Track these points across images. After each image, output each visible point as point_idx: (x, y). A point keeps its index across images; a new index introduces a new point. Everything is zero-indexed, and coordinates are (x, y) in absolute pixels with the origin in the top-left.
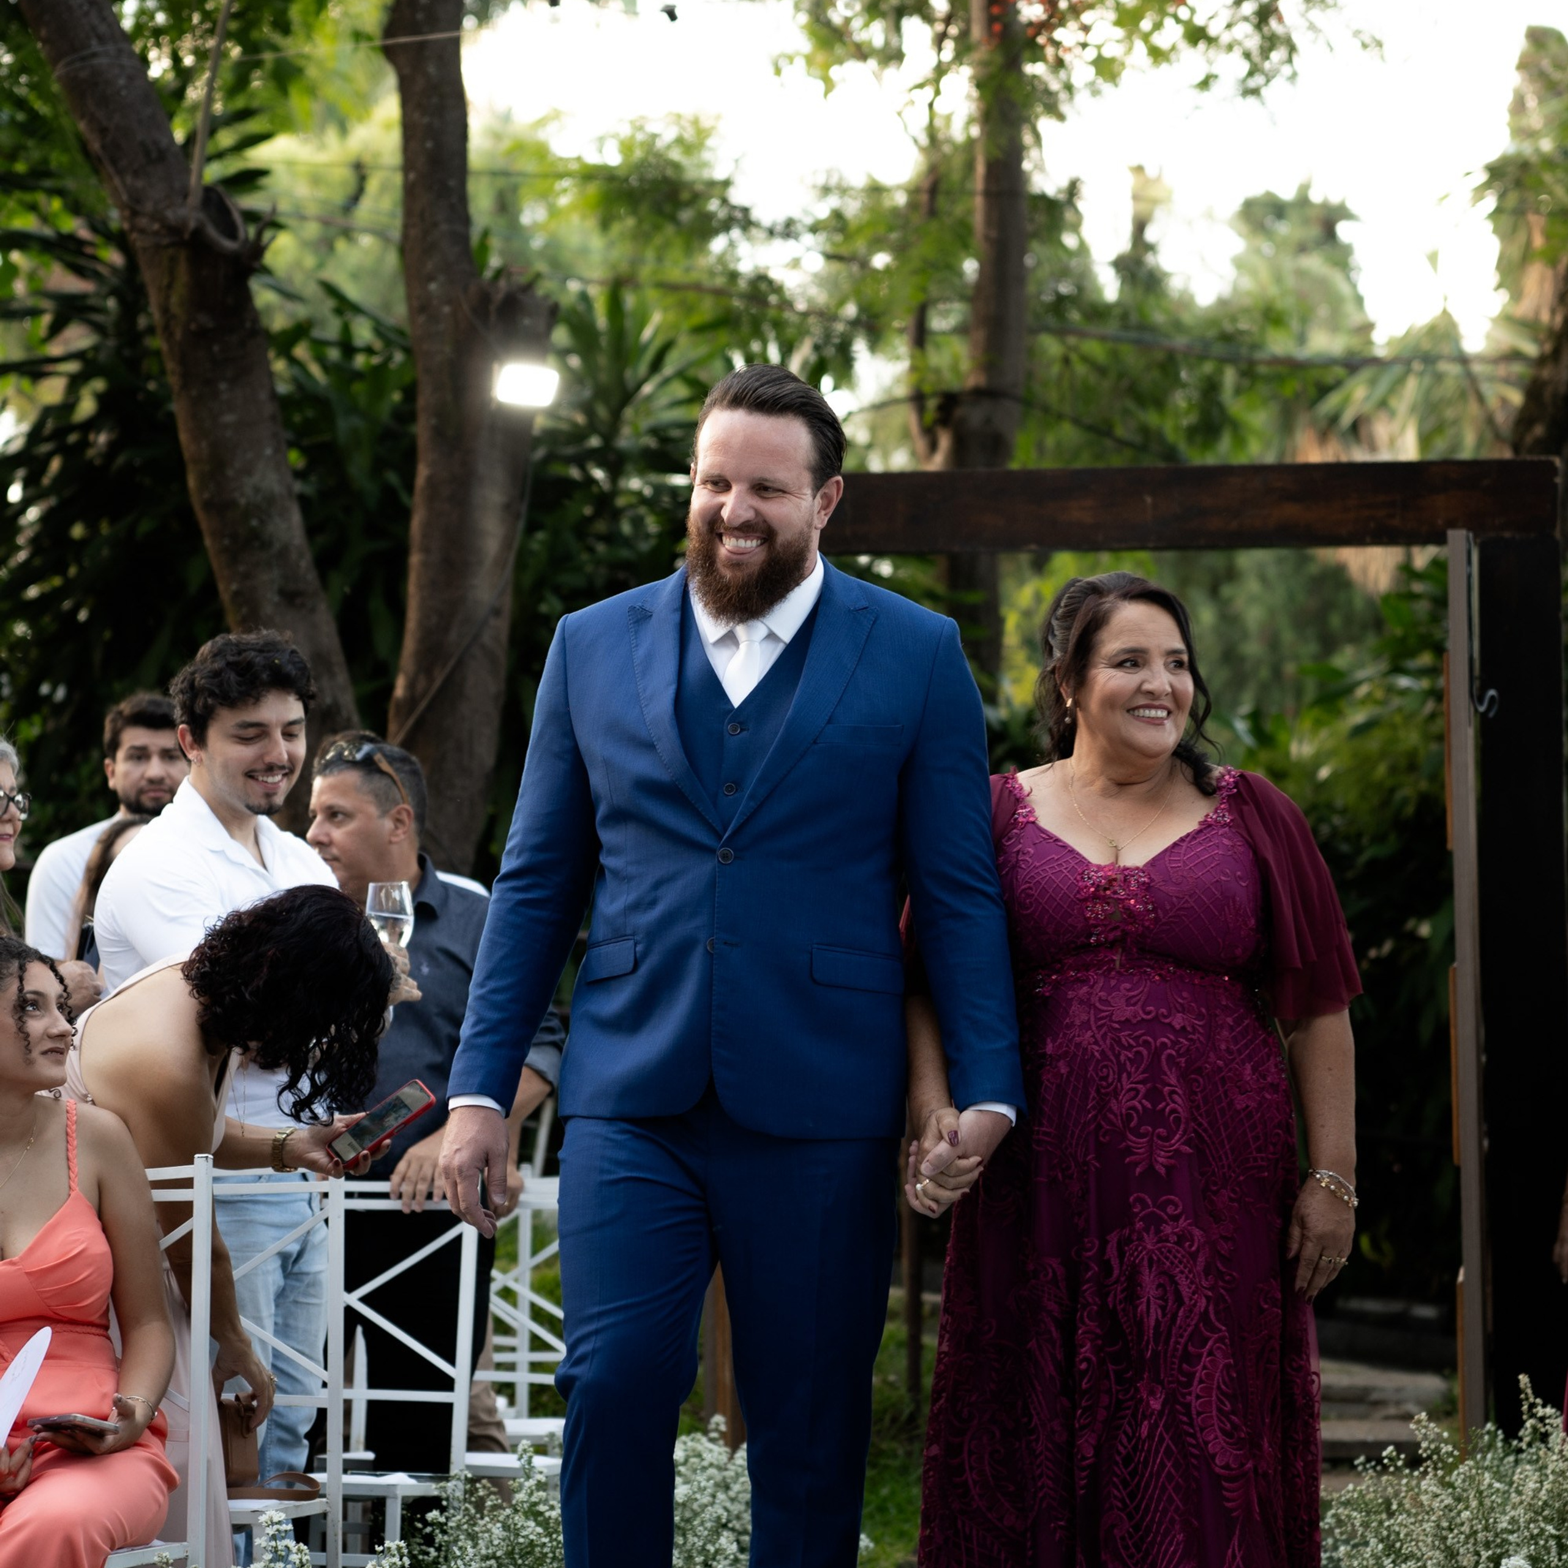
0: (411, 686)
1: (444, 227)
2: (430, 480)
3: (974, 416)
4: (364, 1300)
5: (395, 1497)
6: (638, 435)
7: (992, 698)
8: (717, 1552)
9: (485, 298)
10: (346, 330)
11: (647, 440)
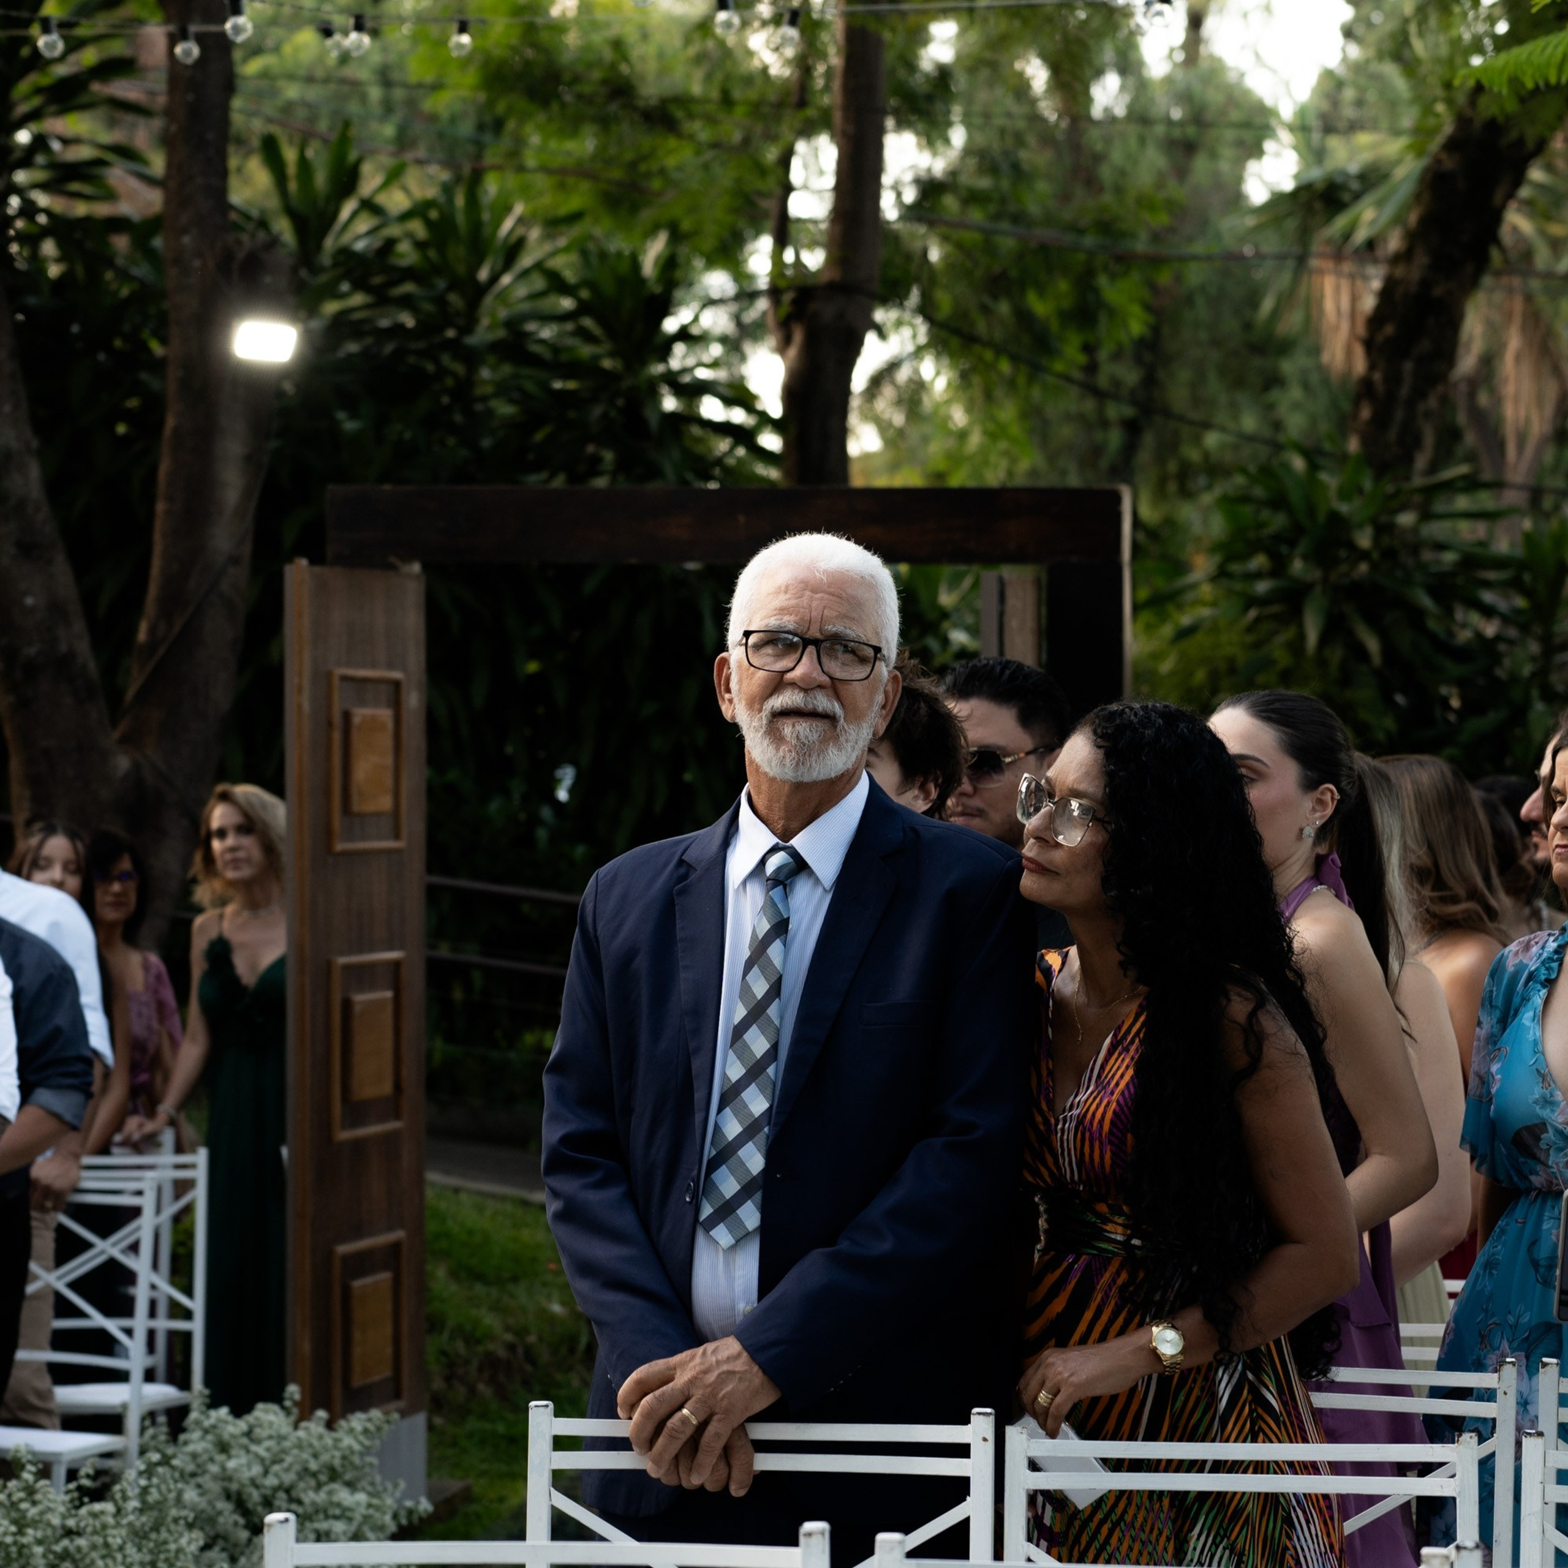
0: (154, 630)
1: (201, 182)
2: (177, 429)
3: (829, 310)
9: (228, 257)
11: (501, 333)
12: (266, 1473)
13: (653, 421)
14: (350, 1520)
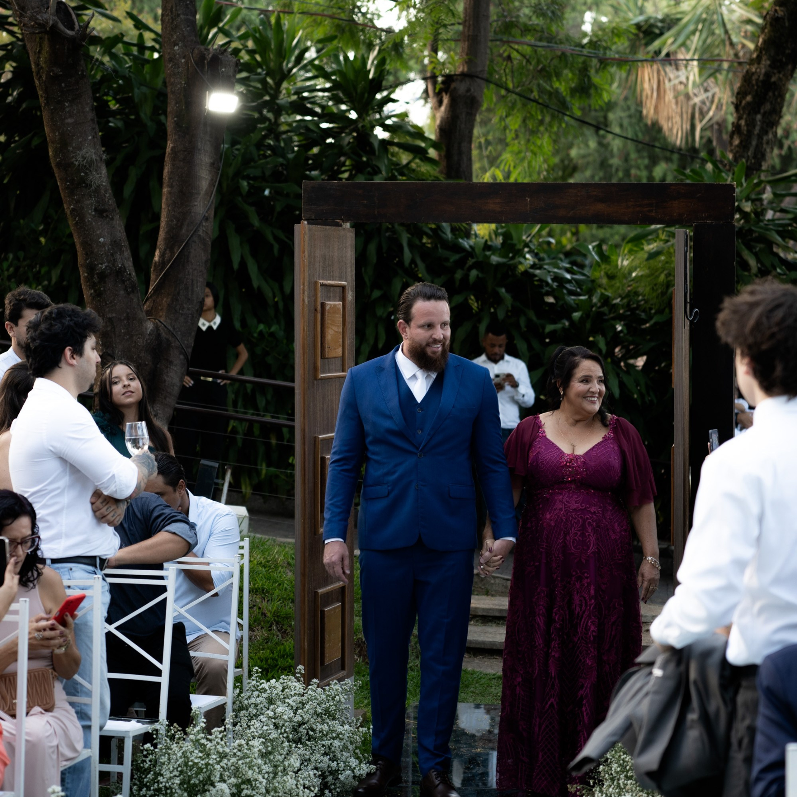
0: (162, 255)
1: (182, 17)
2: (173, 149)
3: (461, 87)
4: (117, 628)
5: (129, 737)
6: (289, 95)
7: (467, 234)
8: (289, 765)
9: (202, 57)
10: (141, 36)
11: (294, 97)
12: (295, 713)
13: (376, 145)
14: (341, 739)
